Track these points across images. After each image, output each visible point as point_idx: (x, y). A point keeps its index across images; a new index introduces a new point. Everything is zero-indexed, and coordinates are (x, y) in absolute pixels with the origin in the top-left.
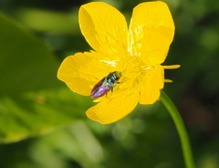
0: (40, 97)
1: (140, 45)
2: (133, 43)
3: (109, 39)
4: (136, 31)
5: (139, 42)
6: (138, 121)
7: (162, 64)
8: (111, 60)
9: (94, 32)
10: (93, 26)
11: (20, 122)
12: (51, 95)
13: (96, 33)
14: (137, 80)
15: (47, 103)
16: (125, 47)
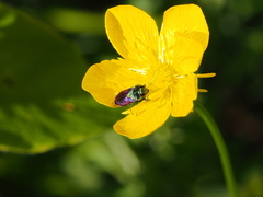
0: (70, 104)
1: (172, 52)
2: (164, 49)
3: (139, 46)
4: (167, 36)
5: (171, 48)
6: (177, 130)
7: (196, 73)
8: (141, 68)
9: (121, 38)
10: (121, 31)
11: (47, 132)
12: (81, 102)
13: (125, 39)
14: (169, 90)
15: (77, 110)
16: (155, 54)
